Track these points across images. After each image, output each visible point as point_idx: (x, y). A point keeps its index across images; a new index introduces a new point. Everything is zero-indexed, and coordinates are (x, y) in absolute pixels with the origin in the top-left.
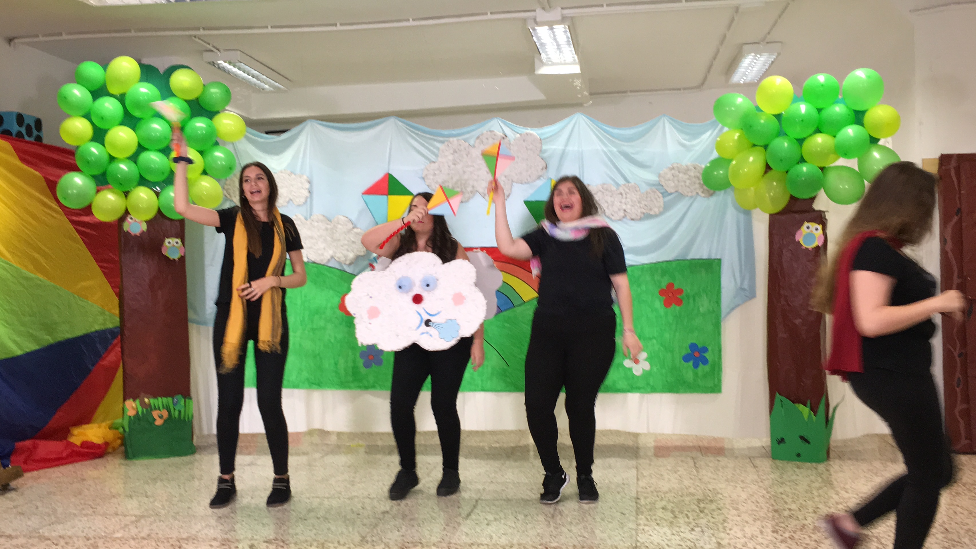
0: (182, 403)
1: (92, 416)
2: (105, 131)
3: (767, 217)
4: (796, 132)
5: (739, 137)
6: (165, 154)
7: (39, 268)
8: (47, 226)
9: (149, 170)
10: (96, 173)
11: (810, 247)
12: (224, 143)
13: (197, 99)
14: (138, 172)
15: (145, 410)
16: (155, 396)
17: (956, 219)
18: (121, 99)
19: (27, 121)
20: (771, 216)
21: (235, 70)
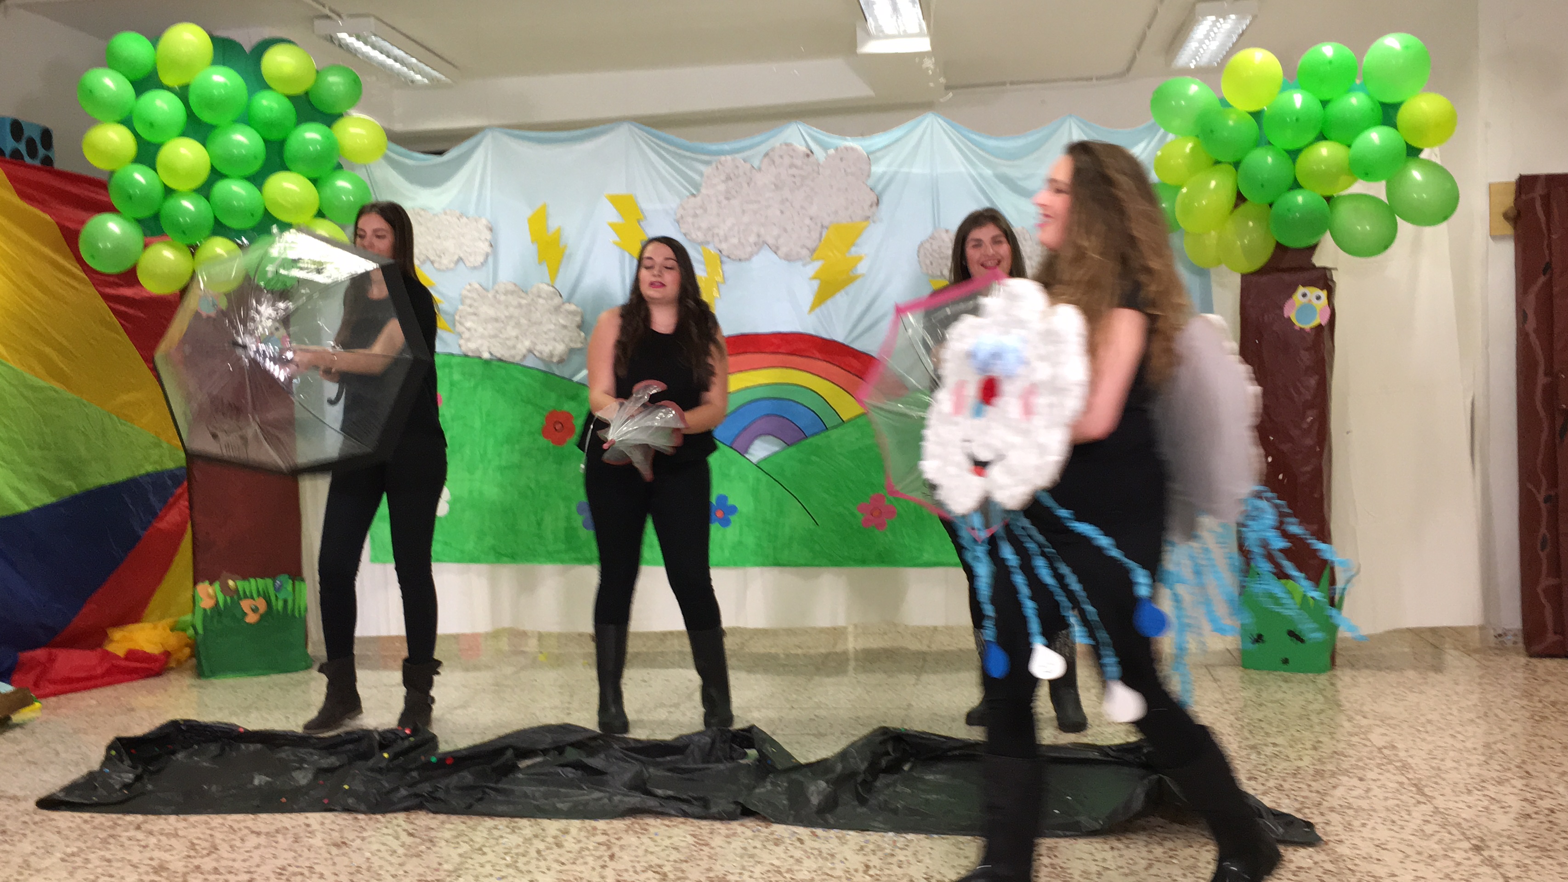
0: (289, 587)
1: (143, 611)
2: (158, 147)
3: (1237, 281)
4: (1285, 140)
5: (1193, 150)
6: (256, 186)
7: (54, 372)
8: (66, 303)
9: (230, 210)
10: (145, 213)
11: (1308, 326)
12: (352, 167)
13: (307, 93)
14: (212, 215)
15: (228, 599)
16: (245, 577)
17: (1542, 279)
18: (183, 93)
19: (27, 133)
20: (1244, 277)
21: (367, 49)
